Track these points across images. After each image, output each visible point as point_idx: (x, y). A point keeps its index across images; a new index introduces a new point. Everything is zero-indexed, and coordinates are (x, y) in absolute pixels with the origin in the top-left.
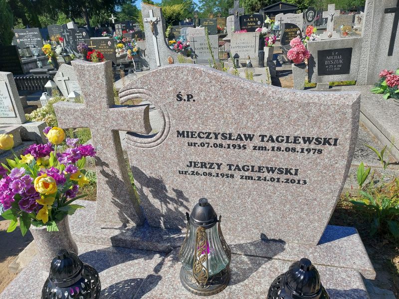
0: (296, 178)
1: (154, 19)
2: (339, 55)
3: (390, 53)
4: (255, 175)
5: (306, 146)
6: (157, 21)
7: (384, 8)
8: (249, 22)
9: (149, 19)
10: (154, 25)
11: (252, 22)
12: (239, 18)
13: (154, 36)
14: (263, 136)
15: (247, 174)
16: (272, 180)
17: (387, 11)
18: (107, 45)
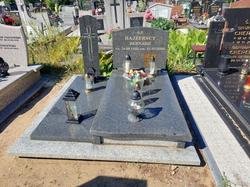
0: (16, 48)
1: (21, 4)
2: (98, 22)
3: (117, 22)
4: (7, 47)
5: (15, 39)
6: (22, 5)
7: (110, 4)
8: (99, 5)
9: (19, 4)
10: (22, 7)
11: (101, 5)
12: (93, 3)
13: (22, 12)
14: (5, 37)
15: (5, 47)
16: (11, 48)
17: (111, 5)
18: (16, 15)
